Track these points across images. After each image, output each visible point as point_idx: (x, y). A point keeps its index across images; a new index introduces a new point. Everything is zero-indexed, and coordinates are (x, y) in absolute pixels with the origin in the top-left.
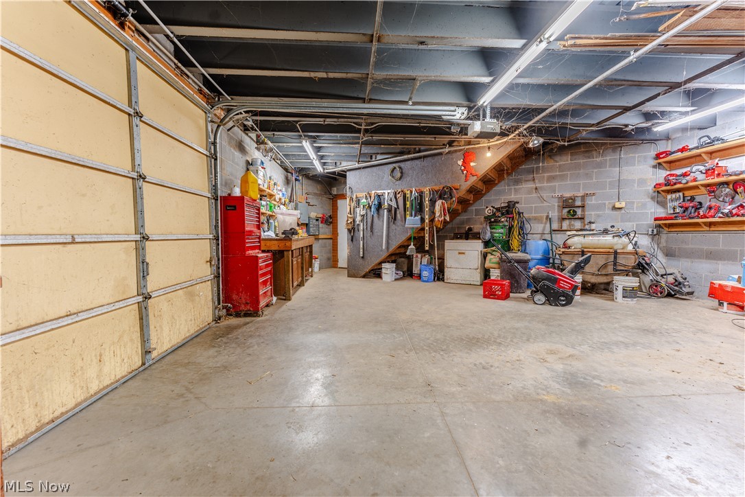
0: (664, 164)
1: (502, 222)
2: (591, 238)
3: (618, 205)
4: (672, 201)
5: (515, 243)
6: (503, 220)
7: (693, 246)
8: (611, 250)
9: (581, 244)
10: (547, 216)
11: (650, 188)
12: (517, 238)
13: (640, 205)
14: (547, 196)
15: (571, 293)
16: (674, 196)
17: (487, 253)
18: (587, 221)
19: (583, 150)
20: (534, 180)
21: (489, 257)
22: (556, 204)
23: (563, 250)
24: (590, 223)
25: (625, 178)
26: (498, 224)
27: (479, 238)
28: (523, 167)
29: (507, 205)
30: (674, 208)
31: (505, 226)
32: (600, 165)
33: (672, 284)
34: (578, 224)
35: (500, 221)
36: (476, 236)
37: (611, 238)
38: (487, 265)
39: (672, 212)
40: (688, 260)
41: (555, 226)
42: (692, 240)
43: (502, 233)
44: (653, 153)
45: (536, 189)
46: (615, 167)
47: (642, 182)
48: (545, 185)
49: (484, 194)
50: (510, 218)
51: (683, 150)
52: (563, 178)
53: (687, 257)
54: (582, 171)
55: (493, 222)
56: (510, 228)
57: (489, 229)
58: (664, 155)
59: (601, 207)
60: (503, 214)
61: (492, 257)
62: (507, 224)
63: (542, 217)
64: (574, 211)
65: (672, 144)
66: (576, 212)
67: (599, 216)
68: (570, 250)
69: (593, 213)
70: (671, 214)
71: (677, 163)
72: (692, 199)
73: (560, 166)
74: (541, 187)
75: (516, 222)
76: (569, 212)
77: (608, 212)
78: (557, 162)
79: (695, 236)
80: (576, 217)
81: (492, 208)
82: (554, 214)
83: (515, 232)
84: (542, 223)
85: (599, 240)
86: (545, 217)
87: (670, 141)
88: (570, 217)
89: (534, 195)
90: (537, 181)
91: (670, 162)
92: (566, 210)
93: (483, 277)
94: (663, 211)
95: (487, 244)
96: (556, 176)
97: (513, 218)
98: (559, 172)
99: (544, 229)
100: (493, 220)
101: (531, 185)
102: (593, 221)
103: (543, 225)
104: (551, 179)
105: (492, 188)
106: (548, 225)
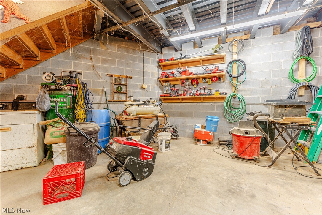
0: (162, 66)
1: (65, 90)
2: (142, 107)
3: (144, 86)
4: (166, 87)
5: (81, 113)
6: (66, 88)
7: (175, 111)
8: (153, 115)
9: (137, 111)
10: (103, 90)
11: (156, 79)
12: (82, 107)
13: (152, 87)
14: (102, 74)
15: (152, 163)
16: (166, 84)
17: (46, 126)
18: (128, 95)
19: (124, 46)
20: (91, 59)
21: (50, 130)
22: (109, 82)
23: (125, 117)
24: (130, 96)
25: (146, 70)
26: (60, 92)
27: (35, 108)
28: (82, 45)
29: (69, 74)
30: (167, 91)
31: (69, 95)
32: (134, 59)
33: (172, 132)
34: (123, 97)
35: (61, 90)
36: (31, 105)
37: (153, 107)
38: (48, 140)
39: (166, 92)
40: (172, 117)
41: (109, 98)
42: (175, 107)
43: (65, 103)
44: (157, 59)
45: (93, 66)
46: (141, 63)
47: (153, 74)
48: (100, 65)
49: (40, 62)
50: (73, 87)
51: (171, 59)
52: (113, 62)
53: (172, 116)
54: (124, 60)
55: (54, 90)
56: (74, 98)
57: (48, 97)
58: (163, 60)
59: (135, 86)
60: (65, 83)
61: (54, 129)
62: (70, 93)
63: (99, 90)
64: (121, 88)
65: (163, 56)
66: (122, 88)
67: (134, 92)
68: (130, 117)
69: (131, 90)
70: (166, 93)
71: (167, 67)
72: (174, 86)
73: (110, 53)
74: (97, 66)
75: (81, 92)
76: (118, 88)
77: (139, 90)
78: (108, 49)
79: (176, 105)
80: (122, 92)
81: (51, 75)
82: (108, 89)
83: (80, 101)
84: (99, 95)
85: (147, 108)
86: (101, 91)
87: (162, 55)
88: (119, 91)
89: (92, 72)
90: (94, 60)
91: (164, 66)
92: (115, 87)
93: (42, 153)
94: (161, 92)
95: (45, 115)
96: (108, 60)
97: (77, 87)
98: (110, 57)
99: (101, 100)
100: (53, 87)
101: (88, 63)
102: (131, 95)
103: (99, 97)
104: (104, 61)
105: (49, 57)
106: (104, 97)
